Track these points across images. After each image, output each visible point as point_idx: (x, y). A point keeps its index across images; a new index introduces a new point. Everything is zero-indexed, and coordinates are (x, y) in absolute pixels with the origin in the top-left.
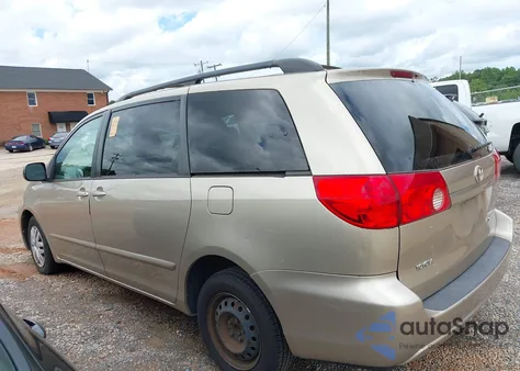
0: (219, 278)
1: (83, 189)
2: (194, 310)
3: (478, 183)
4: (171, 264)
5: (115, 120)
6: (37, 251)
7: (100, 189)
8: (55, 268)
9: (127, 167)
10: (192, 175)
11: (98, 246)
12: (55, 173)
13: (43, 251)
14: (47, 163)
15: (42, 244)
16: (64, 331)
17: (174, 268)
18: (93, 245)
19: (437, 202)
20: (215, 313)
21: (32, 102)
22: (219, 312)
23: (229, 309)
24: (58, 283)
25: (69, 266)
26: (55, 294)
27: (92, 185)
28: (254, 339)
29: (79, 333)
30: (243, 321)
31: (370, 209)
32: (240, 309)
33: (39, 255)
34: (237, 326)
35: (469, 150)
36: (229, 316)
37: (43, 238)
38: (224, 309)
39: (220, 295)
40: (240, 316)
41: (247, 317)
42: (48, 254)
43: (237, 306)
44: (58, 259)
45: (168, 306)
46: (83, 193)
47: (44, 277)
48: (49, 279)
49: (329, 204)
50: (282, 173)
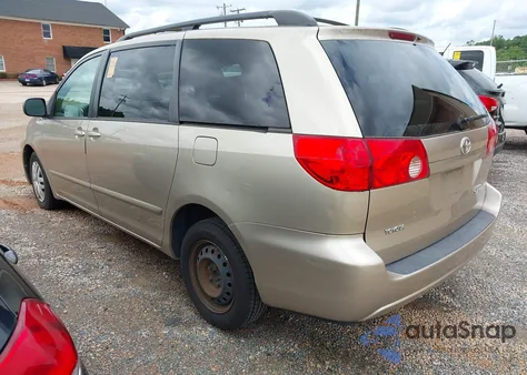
0: (202, 226)
1: (80, 129)
2: (177, 253)
3: (463, 155)
4: (159, 209)
5: (114, 60)
6: (38, 186)
7: (96, 129)
8: (55, 204)
9: (135, 111)
10: (181, 123)
11: (93, 186)
12: (55, 110)
13: (43, 186)
14: (47, 100)
15: (42, 179)
16: (58, 264)
17: (160, 213)
18: (88, 184)
19: (414, 169)
20: (196, 258)
21: (47, 35)
22: (201, 257)
23: (209, 256)
24: (57, 218)
25: (68, 203)
26: (54, 228)
27: (89, 125)
28: (230, 285)
29: (71, 266)
30: (221, 267)
31: (342, 171)
32: (219, 256)
33: (39, 191)
34: (216, 272)
35: (459, 121)
36: (209, 262)
37: (43, 174)
38: (205, 255)
39: (202, 242)
40: (218, 263)
41: (225, 264)
42: (48, 190)
43: (216, 253)
44: (57, 195)
45: (154, 248)
46: (80, 133)
47: (43, 212)
48: (49, 214)
49: (305, 163)
50: (265, 129)
